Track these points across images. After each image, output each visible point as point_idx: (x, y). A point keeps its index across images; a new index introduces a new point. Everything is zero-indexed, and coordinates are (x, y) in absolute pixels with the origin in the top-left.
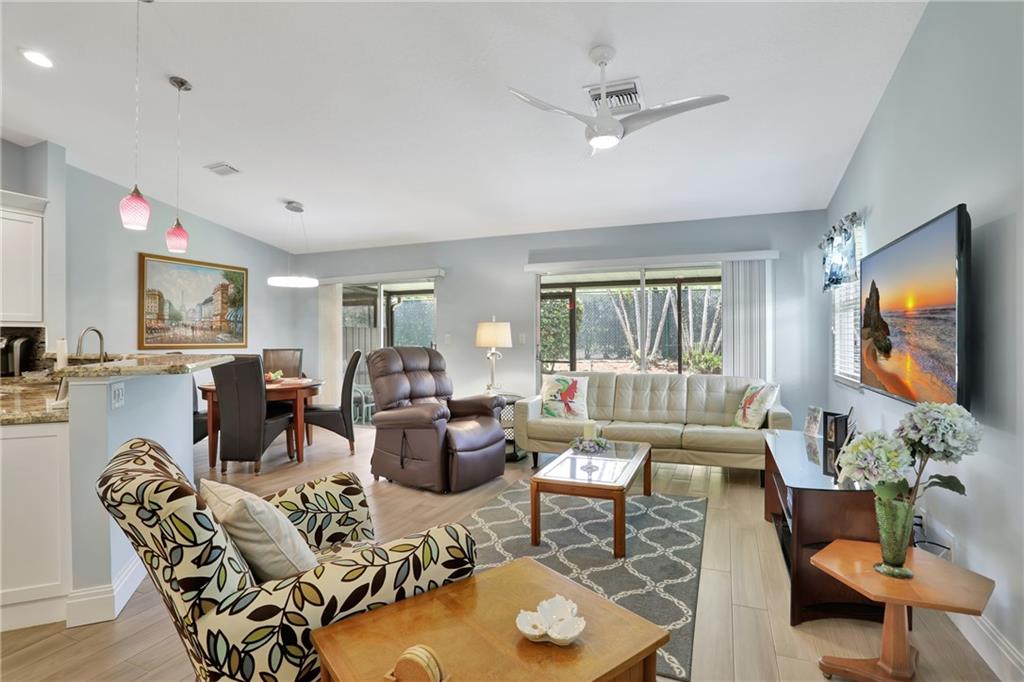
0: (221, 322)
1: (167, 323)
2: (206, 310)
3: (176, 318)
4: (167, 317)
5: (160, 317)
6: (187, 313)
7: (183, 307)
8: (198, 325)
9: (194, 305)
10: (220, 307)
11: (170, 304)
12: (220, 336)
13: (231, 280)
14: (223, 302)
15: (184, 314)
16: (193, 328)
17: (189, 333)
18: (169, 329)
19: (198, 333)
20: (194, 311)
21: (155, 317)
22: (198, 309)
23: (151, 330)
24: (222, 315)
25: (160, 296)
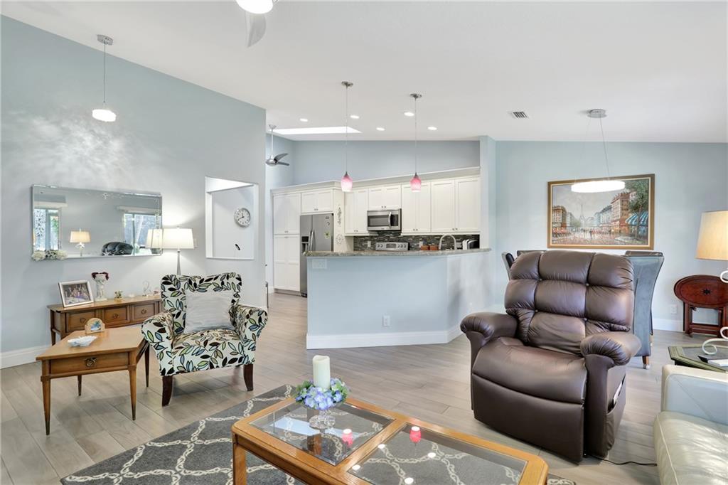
0: (621, 226)
1: (568, 229)
2: (604, 217)
3: (576, 225)
4: (568, 225)
5: (563, 225)
6: (586, 221)
7: (582, 217)
8: (596, 229)
9: (592, 214)
10: (619, 213)
11: (571, 215)
12: (619, 239)
13: (633, 187)
14: (622, 209)
15: (583, 222)
16: (591, 232)
17: (588, 236)
18: (569, 234)
19: (596, 237)
20: (592, 219)
21: (560, 225)
22: (596, 217)
23: (555, 234)
24: (622, 221)
25: (564, 210)
